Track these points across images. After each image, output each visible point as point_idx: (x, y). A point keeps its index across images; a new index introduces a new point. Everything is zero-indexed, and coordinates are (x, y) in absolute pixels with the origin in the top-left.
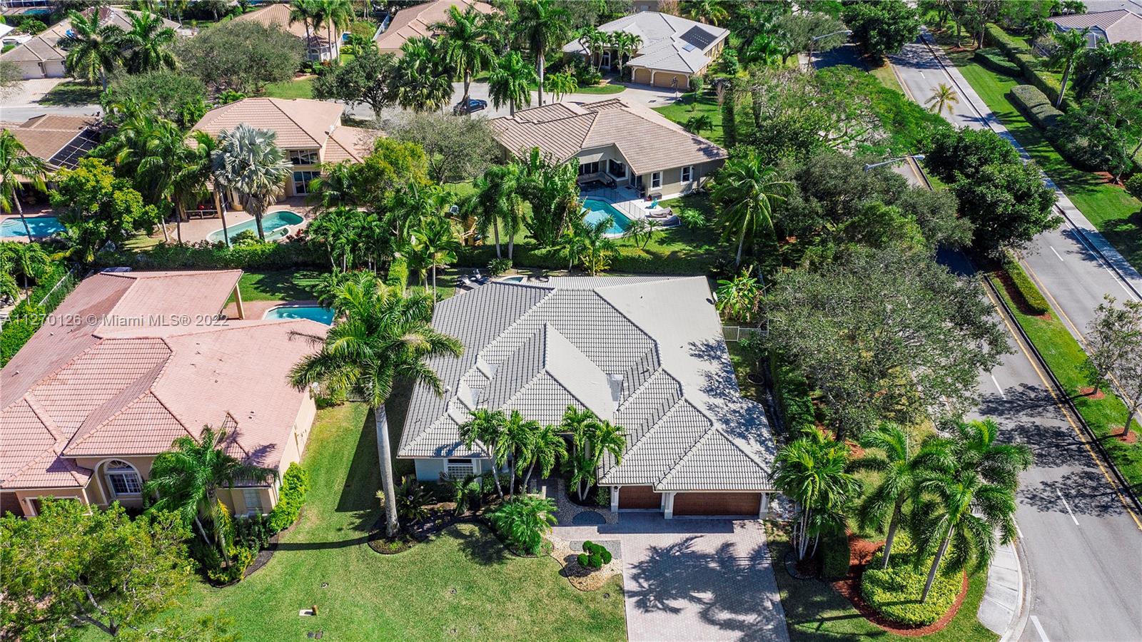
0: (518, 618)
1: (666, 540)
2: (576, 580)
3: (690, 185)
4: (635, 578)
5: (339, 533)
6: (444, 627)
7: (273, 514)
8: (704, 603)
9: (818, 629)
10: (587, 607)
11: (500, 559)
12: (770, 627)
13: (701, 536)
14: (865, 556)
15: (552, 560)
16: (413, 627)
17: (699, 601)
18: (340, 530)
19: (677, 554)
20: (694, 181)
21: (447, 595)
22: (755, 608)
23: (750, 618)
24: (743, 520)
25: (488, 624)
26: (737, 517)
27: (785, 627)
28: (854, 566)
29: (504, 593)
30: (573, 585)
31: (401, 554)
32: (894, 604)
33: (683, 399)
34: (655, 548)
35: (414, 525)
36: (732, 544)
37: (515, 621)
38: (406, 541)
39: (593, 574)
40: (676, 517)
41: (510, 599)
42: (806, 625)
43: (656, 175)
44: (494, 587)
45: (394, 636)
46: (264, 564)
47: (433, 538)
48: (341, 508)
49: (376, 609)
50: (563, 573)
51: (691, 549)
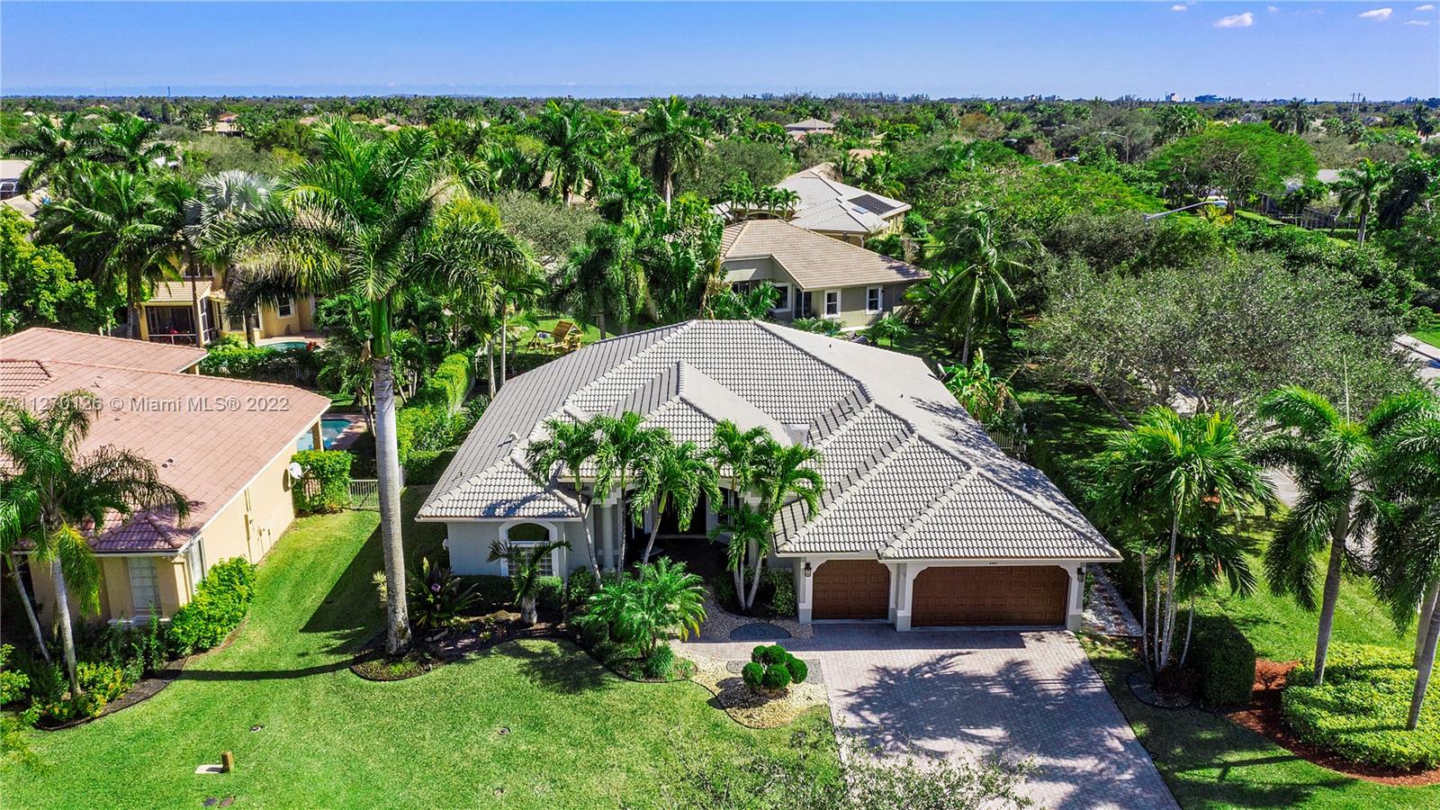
0: (628, 770)
1: (906, 659)
2: (741, 714)
3: (880, 316)
4: (854, 709)
5: (301, 659)
6: (481, 786)
7: (181, 615)
8: (991, 743)
9: (1222, 777)
11: (597, 684)
12: (1127, 776)
13: (968, 653)
14: (1274, 678)
15: (695, 685)
16: (419, 787)
17: (982, 740)
18: (303, 655)
19: (928, 676)
20: (884, 311)
21: (493, 737)
22: (1093, 748)
23: (1086, 764)
24: (1039, 631)
25: (570, 780)
26: (1027, 627)
27: (1158, 777)
28: (1258, 692)
29: (602, 732)
30: (735, 720)
31: (410, 680)
32: (1362, 730)
33: (916, 435)
34: (885, 669)
35: (439, 641)
36: (1024, 663)
37: (623, 776)
38: (423, 662)
39: (772, 702)
40: (917, 629)
41: (613, 742)
42: (1196, 772)
43: (831, 297)
44: (583, 726)
45: (378, 800)
46: (147, 698)
47: (473, 657)
48: (313, 626)
49: (348, 760)
50: (716, 702)
51: (952, 669)
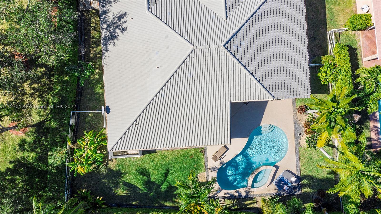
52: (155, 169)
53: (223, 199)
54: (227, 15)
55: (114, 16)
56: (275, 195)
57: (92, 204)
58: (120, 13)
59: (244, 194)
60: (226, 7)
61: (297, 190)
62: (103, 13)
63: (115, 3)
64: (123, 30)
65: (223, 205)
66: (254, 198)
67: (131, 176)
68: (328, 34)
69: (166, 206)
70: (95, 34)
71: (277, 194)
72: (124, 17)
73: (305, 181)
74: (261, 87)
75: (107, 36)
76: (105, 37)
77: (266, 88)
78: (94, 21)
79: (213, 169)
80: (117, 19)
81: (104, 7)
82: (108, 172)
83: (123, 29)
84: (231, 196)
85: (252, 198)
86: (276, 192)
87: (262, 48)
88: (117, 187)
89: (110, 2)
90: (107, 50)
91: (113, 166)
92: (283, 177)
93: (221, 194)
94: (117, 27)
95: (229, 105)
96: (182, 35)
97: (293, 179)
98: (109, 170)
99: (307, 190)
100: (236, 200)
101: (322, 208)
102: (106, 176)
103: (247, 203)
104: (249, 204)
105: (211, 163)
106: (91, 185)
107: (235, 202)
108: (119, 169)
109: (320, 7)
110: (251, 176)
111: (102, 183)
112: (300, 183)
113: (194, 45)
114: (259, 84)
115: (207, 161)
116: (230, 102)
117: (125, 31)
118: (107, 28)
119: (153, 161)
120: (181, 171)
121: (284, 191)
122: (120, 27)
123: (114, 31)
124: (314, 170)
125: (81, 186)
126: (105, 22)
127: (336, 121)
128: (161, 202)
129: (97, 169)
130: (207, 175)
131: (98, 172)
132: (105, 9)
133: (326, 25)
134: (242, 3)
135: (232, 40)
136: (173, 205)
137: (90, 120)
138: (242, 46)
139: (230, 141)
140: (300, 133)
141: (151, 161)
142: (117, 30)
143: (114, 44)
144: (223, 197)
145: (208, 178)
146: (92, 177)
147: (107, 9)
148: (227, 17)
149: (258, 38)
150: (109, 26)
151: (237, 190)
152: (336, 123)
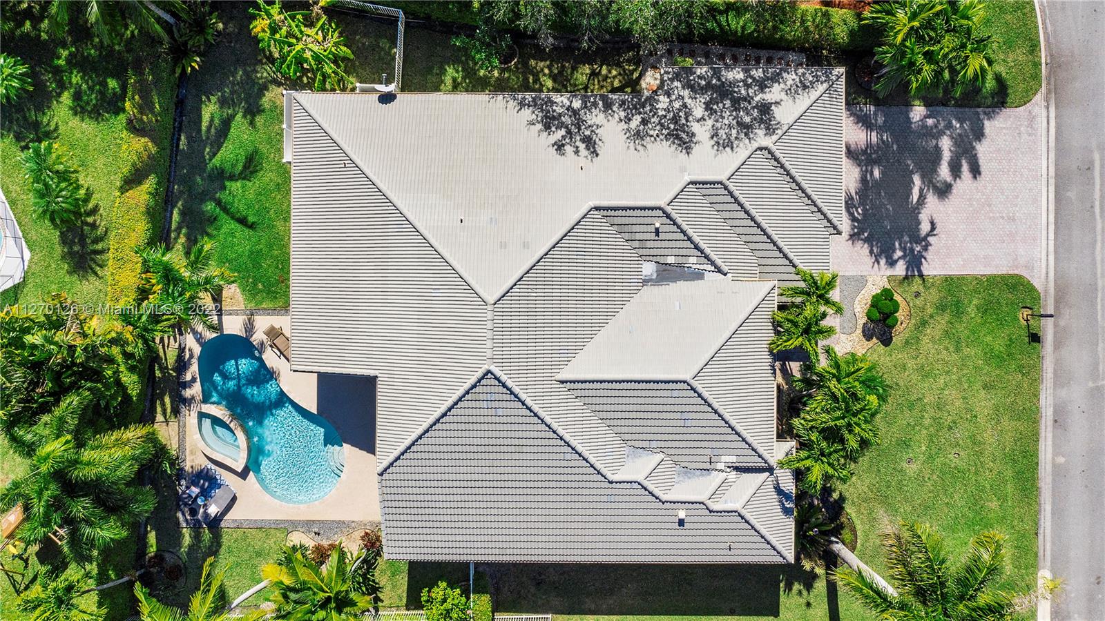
2: (897, 328)
4: (892, 263)
5: (814, 604)
8: (927, 189)
10: (932, 316)
12: (958, 125)
15: (869, 354)
19: (860, 210)
22: (934, 137)
23: (946, 147)
29: (911, 406)
30: (903, 331)
34: (852, 236)
36: (848, 147)
37: (947, 392)
41: (919, 399)
47: (835, 496)
50: (886, 341)
51: (854, 194)
52: (260, 194)
53: (180, 345)
54: (566, 382)
55: (595, 127)
56: (179, 465)
57: (185, 44)
58: (600, 143)
59: (188, 393)
60: (586, 382)
61: (189, 518)
62: (607, 101)
63: (624, 132)
64: (559, 147)
65: (166, 345)
66: (176, 417)
67: (246, 137)
68: (546, 616)
69: (172, 213)
70: (582, 74)
71: (182, 470)
72: (589, 149)
73: (207, 535)
74: (402, 448)
75: (554, 108)
76: (553, 103)
77: (401, 457)
78: (614, 73)
79: (250, 328)
80: (587, 133)
81: (621, 106)
82: (258, 83)
83: (563, 145)
84: (185, 363)
85: (176, 412)
86: (187, 469)
87: (491, 456)
88: (223, 103)
89: (630, 120)
90: (522, 105)
91: (275, 95)
92: (220, 486)
93: (190, 341)
94: (569, 132)
95: (372, 373)
96: (524, 279)
97: (213, 510)
98: (264, 88)
99: (187, 540)
100: (174, 374)
101: (143, 571)
102: (249, 79)
103: (167, 400)
104: (163, 405)
105: (263, 323)
106: (231, 42)
107: (171, 372)
108: (263, 111)
109: (611, 602)
110: (228, 413)
111: (236, 69)
112: (204, 526)
113: (496, 306)
114: (408, 442)
115: (269, 314)
116: (377, 377)
117: (556, 150)
118: (573, 109)
119: (279, 190)
120: (251, 253)
121: (188, 488)
122: (567, 140)
123: (561, 125)
124: (232, 559)
125: (231, 18)
126: (586, 104)
127: (301, 603)
128: (180, 203)
129: (268, 58)
130: (236, 313)
131: (260, 61)
132: (615, 108)
133: (569, 614)
134: (596, 418)
135: (505, 390)
136: (173, 228)
137: (383, 49)
138: (493, 412)
139: (297, 371)
140: (319, 534)
141: (278, 184)
142: (563, 132)
143: (533, 124)
144: (183, 346)
145: (230, 314)
146: (250, 45)
147: (614, 112)
148: (562, 382)
149: (513, 449)
150: (575, 113)
151: (198, 380)
152: (296, 602)
